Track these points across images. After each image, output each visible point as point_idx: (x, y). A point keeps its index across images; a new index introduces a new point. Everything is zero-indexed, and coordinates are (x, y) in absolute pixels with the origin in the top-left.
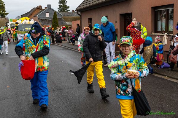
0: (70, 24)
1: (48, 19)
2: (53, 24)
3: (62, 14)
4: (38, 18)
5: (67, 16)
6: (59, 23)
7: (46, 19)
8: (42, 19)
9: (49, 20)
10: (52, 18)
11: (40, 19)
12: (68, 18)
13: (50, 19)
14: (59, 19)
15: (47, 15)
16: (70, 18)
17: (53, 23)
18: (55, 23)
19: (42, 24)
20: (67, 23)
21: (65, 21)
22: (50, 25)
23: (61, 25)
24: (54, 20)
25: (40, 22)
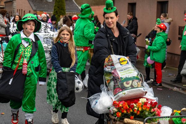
13: (49, 0)
21: (78, 6)
22: (49, 11)
23: (71, 13)
24: (58, 2)
25: (31, 5)
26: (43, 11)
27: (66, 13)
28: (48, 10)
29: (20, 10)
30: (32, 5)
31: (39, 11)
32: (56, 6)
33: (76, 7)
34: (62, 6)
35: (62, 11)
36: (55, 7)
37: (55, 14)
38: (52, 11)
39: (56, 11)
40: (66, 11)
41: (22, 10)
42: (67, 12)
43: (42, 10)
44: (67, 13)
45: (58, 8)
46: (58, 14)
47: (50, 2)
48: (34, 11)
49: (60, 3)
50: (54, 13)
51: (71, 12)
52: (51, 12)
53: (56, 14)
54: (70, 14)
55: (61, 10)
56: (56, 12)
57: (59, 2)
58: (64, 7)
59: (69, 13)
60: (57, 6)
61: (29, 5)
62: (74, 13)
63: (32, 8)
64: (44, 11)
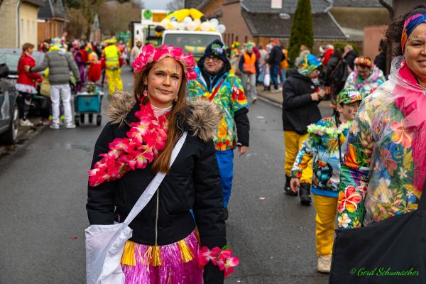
0: (357, 36)
1: (278, 14)
2: (293, 34)
4: (244, 10)
5: (349, 6)
6: (316, 29)
7: (270, 15)
8: (254, 15)
9: (279, 18)
10: (293, 11)
11: (249, 13)
12: (351, 13)
13: (285, 16)
14: (317, 15)
16: (359, 13)
17: (295, 30)
18: (299, 30)
19: (254, 31)
20: (347, 32)
21: (339, 26)
22: (282, 37)
23: (324, 40)
24: (299, 20)
25: (248, 26)
26: (269, 37)
27: (315, 40)
28: (281, 35)
29: (229, 35)
30: (250, 25)
32: (294, 26)
33: (336, 29)
34: (307, 27)
35: (307, 37)
36: (293, 28)
37: (293, 42)
38: (288, 37)
39: (294, 36)
40: (315, 36)
41: (233, 35)
42: (316, 38)
43: (269, 35)
44: (317, 41)
45: (299, 32)
46: (298, 42)
47: (285, 20)
48: (254, 37)
49: (303, 21)
50: (291, 40)
52: (287, 39)
53: (295, 43)
55: (305, 34)
56: (296, 38)
57: (302, 19)
58: (311, 30)
59: (321, 40)
60: (297, 28)
61: (245, 25)
62: (330, 40)
63: (252, 33)
64: (273, 37)
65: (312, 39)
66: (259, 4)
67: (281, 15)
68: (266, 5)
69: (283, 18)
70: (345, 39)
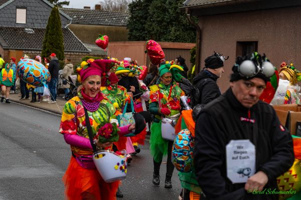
1: (23, 29)
2: (45, 47)
3: (68, 17)
7: (16, 30)
8: (1, 29)
9: (25, 33)
10: (37, 26)
13: (29, 30)
15: (21, 17)
17: (47, 44)
18: (52, 44)
19: (4, 44)
23: (72, 53)
26: (23, 50)
31: (14, 51)
32: (46, 41)
34: (59, 42)
35: (57, 50)
36: (45, 43)
38: (40, 51)
39: (46, 50)
45: (50, 46)
48: (4, 49)
49: (54, 36)
50: (43, 53)
51: (74, 52)
54: (70, 55)
55: (57, 48)
56: (48, 52)
58: (62, 44)
59: (69, 53)
60: (49, 42)
62: (77, 54)
63: (2, 46)
64: (26, 50)
65: (63, 53)
66: (5, 19)
67: (26, 29)
68: (11, 20)
69: (29, 33)
70: (88, 53)
